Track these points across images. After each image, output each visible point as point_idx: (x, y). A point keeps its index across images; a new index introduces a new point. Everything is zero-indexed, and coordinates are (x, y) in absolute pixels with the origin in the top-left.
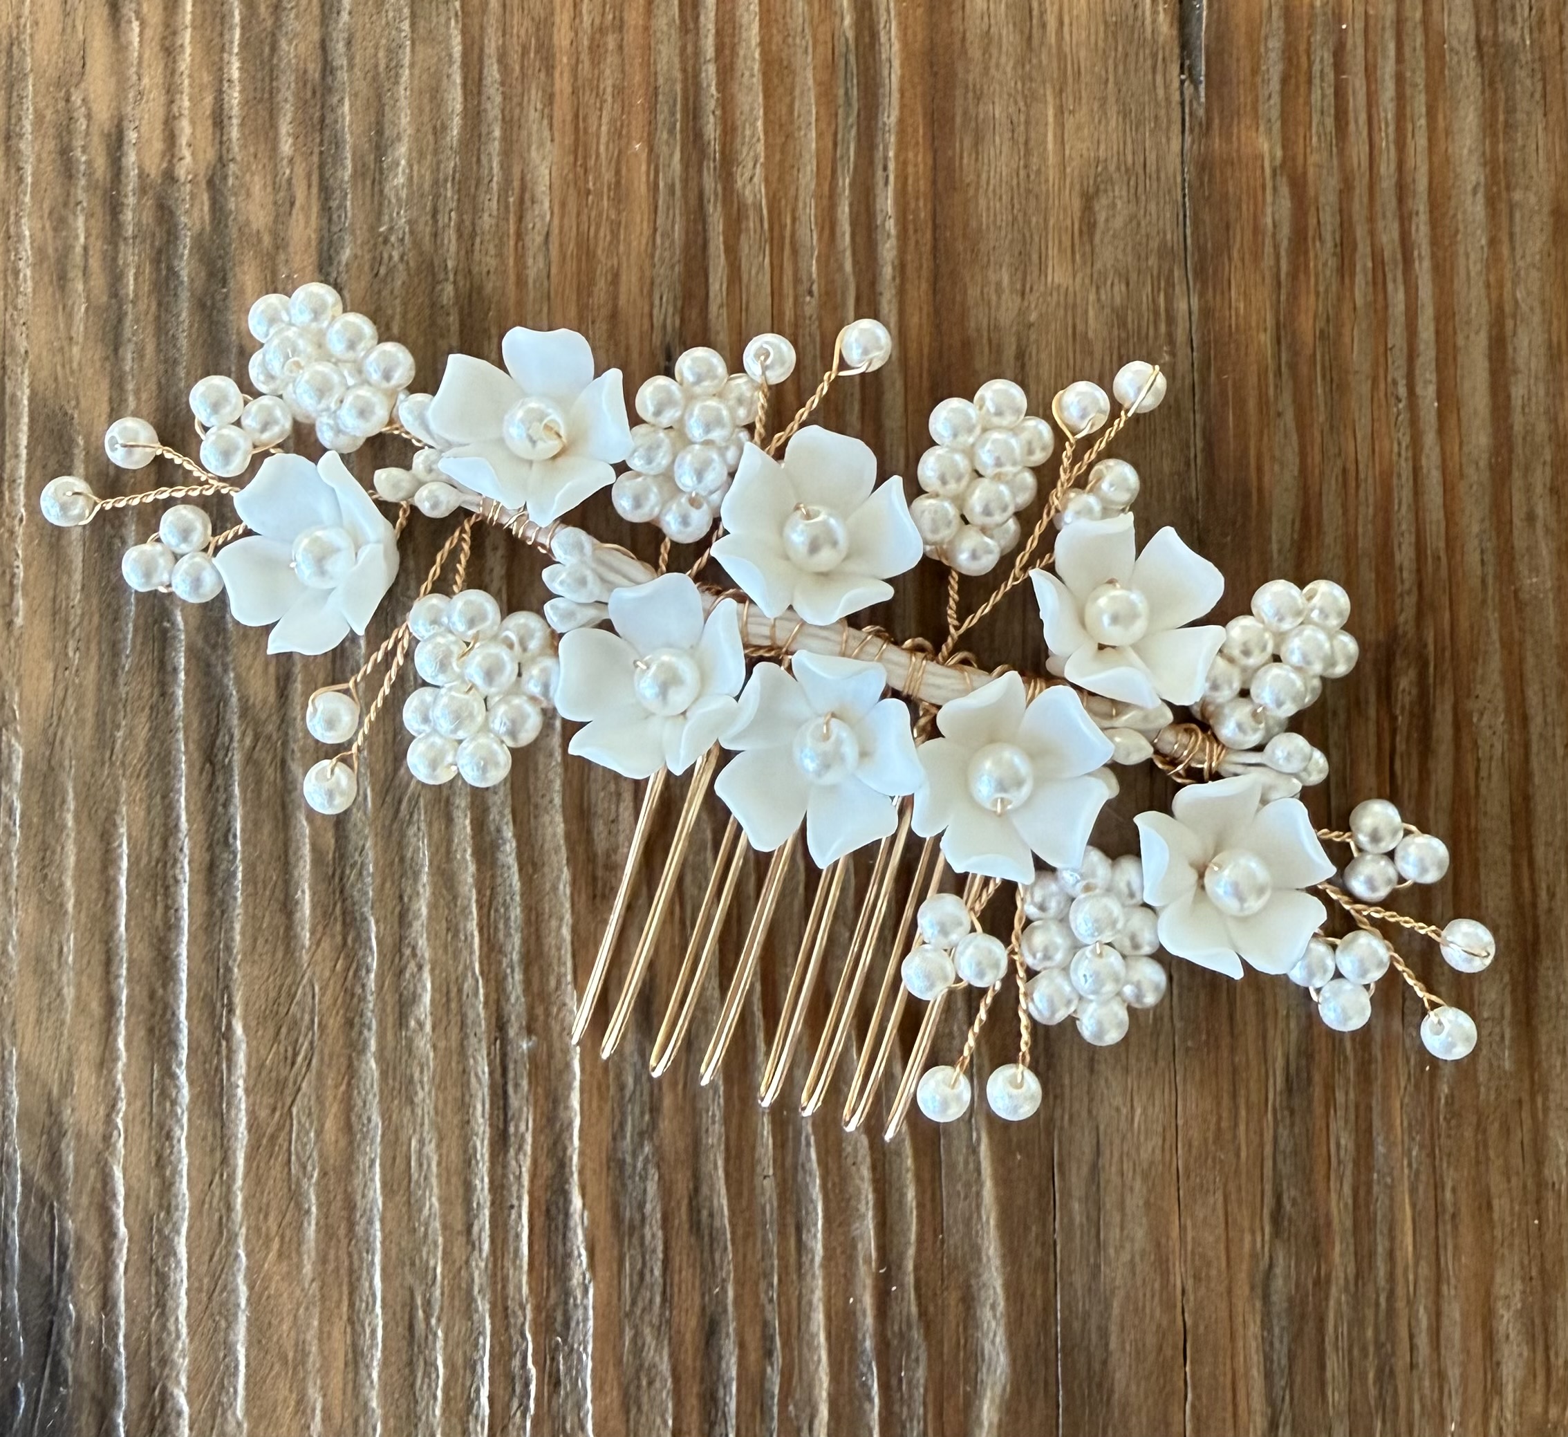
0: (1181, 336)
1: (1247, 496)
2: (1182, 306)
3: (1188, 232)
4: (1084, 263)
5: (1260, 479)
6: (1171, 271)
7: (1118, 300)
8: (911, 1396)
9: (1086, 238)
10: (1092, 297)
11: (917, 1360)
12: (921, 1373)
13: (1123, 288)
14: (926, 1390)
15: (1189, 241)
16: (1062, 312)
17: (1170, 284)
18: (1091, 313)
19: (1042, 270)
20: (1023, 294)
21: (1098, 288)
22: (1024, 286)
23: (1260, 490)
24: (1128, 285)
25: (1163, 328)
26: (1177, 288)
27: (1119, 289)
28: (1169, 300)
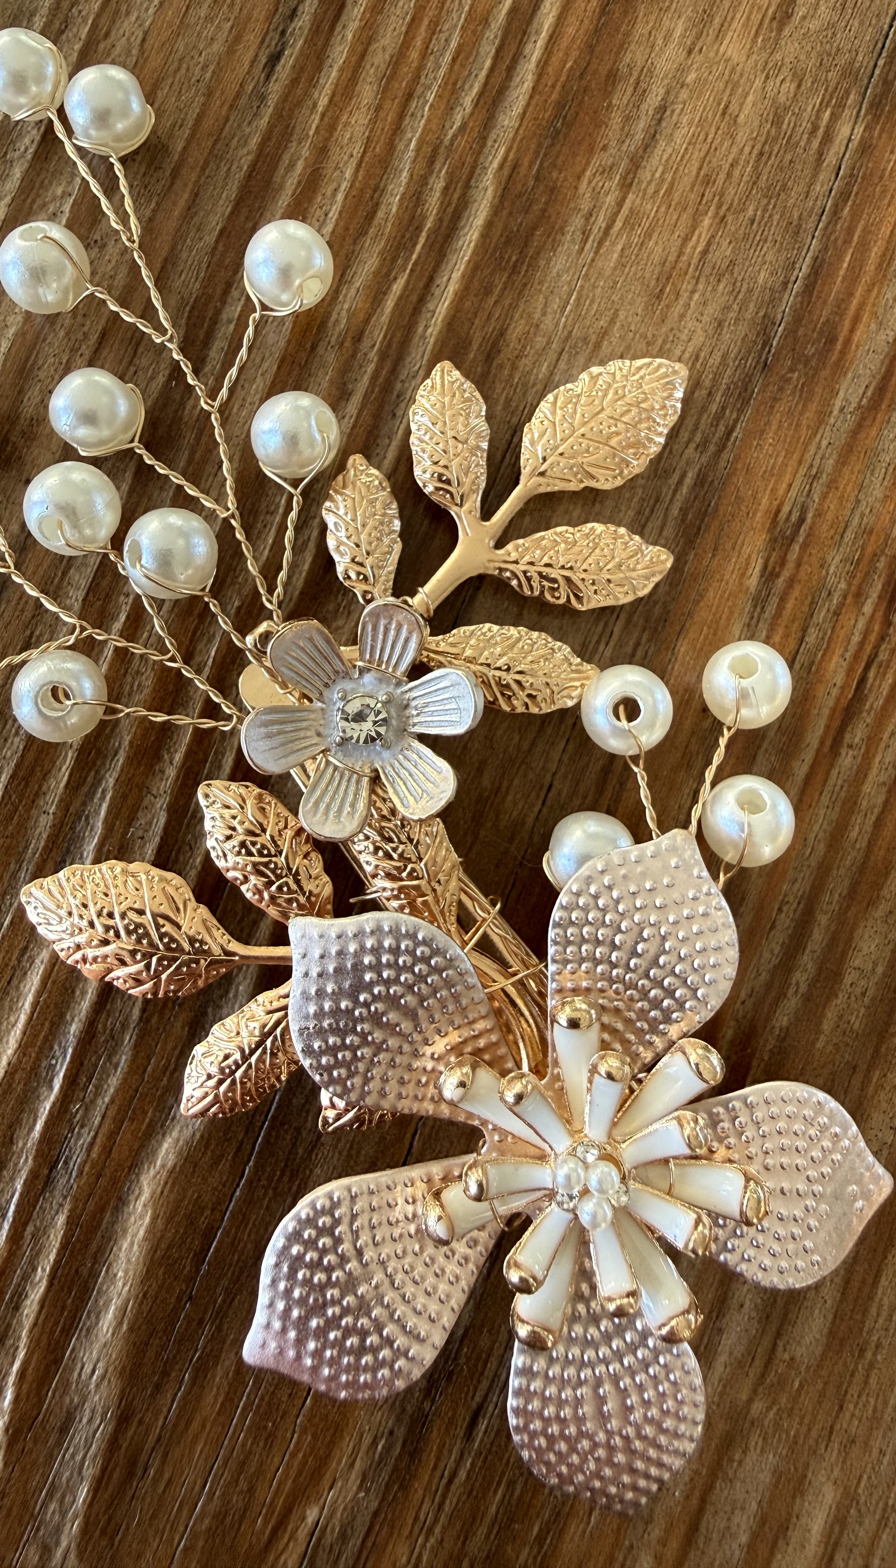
0: (831, 158)
1: (832, 340)
2: (844, 130)
3: (881, 62)
4: (763, 48)
5: (852, 331)
6: (848, 93)
7: (782, 98)
8: (93, 1102)
9: (775, 25)
10: (758, 83)
11: (116, 1067)
12: (114, 1082)
13: (793, 86)
14: (112, 1101)
15: (877, 72)
16: (722, 85)
17: (841, 105)
18: (750, 98)
19: (720, 35)
20: (690, 52)
21: (767, 77)
22: (694, 44)
23: (848, 341)
24: (799, 86)
25: (815, 144)
26: (847, 112)
27: (789, 87)
28: (834, 117)
